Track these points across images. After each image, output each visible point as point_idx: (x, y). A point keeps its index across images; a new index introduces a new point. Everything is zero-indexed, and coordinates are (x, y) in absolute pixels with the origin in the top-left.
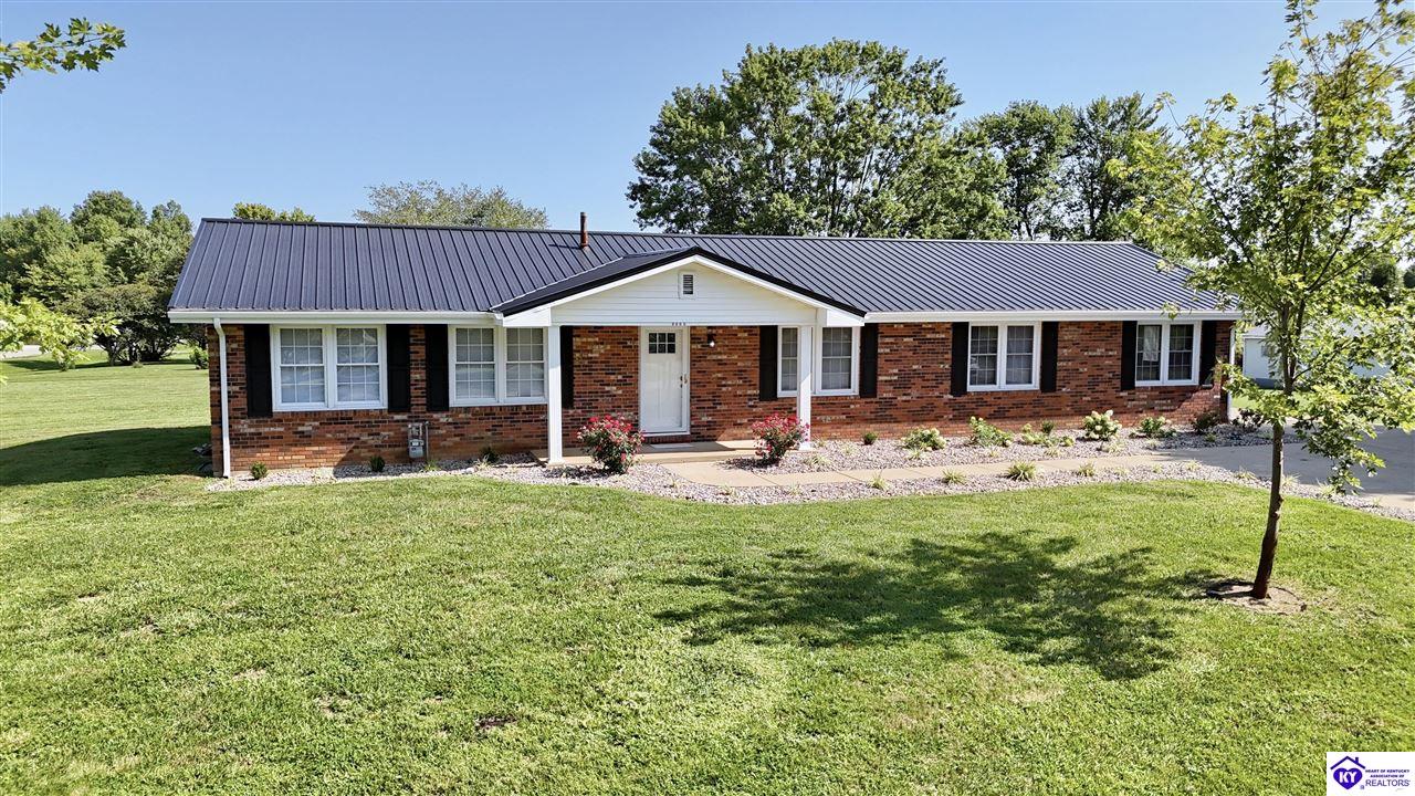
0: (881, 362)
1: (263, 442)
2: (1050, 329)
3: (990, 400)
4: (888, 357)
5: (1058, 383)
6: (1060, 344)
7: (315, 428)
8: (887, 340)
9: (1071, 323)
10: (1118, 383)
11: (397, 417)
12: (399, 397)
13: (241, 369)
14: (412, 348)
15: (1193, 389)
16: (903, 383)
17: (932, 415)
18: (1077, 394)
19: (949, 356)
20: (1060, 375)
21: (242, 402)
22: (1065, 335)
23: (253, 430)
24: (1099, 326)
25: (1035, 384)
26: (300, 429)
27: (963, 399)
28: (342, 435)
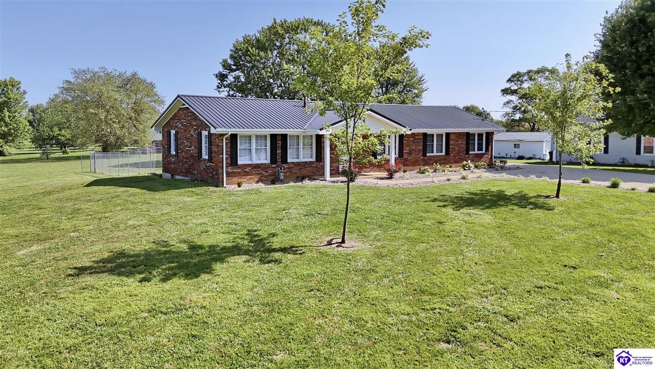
0: (404, 146)
1: (235, 175)
2: (448, 134)
3: (432, 158)
4: (406, 144)
5: (450, 153)
6: (450, 140)
7: (250, 170)
8: (406, 139)
9: (453, 133)
10: (465, 152)
11: (273, 166)
12: (273, 159)
13: (229, 150)
14: (278, 142)
15: (484, 154)
16: (410, 154)
17: (418, 164)
18: (455, 156)
19: (422, 144)
20: (450, 150)
21: (229, 161)
22: (452, 137)
23: (232, 171)
24: (460, 134)
25: (444, 153)
26: (246, 170)
27: (426, 158)
28: (258, 172)
